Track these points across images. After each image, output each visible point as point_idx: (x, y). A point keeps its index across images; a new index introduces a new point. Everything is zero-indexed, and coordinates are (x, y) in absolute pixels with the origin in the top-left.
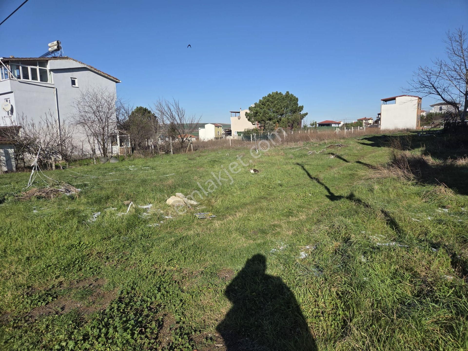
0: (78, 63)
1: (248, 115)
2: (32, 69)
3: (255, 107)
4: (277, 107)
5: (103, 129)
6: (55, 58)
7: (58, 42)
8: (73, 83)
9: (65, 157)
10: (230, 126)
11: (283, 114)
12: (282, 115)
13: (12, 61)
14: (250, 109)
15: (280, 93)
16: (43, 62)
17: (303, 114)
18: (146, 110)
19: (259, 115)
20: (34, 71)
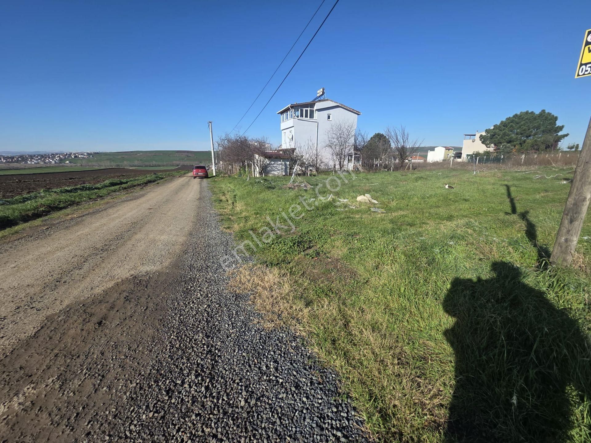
0: (334, 103)
1: (483, 138)
2: (306, 110)
3: (494, 129)
4: (523, 128)
5: (342, 150)
6: (320, 101)
7: (323, 89)
8: (329, 117)
9: (317, 169)
10: (461, 149)
11: (530, 136)
12: (527, 137)
13: (296, 106)
14: (487, 131)
15: (532, 112)
16: (312, 105)
17: (562, 135)
18: (382, 135)
19: (497, 138)
20: (306, 111)
